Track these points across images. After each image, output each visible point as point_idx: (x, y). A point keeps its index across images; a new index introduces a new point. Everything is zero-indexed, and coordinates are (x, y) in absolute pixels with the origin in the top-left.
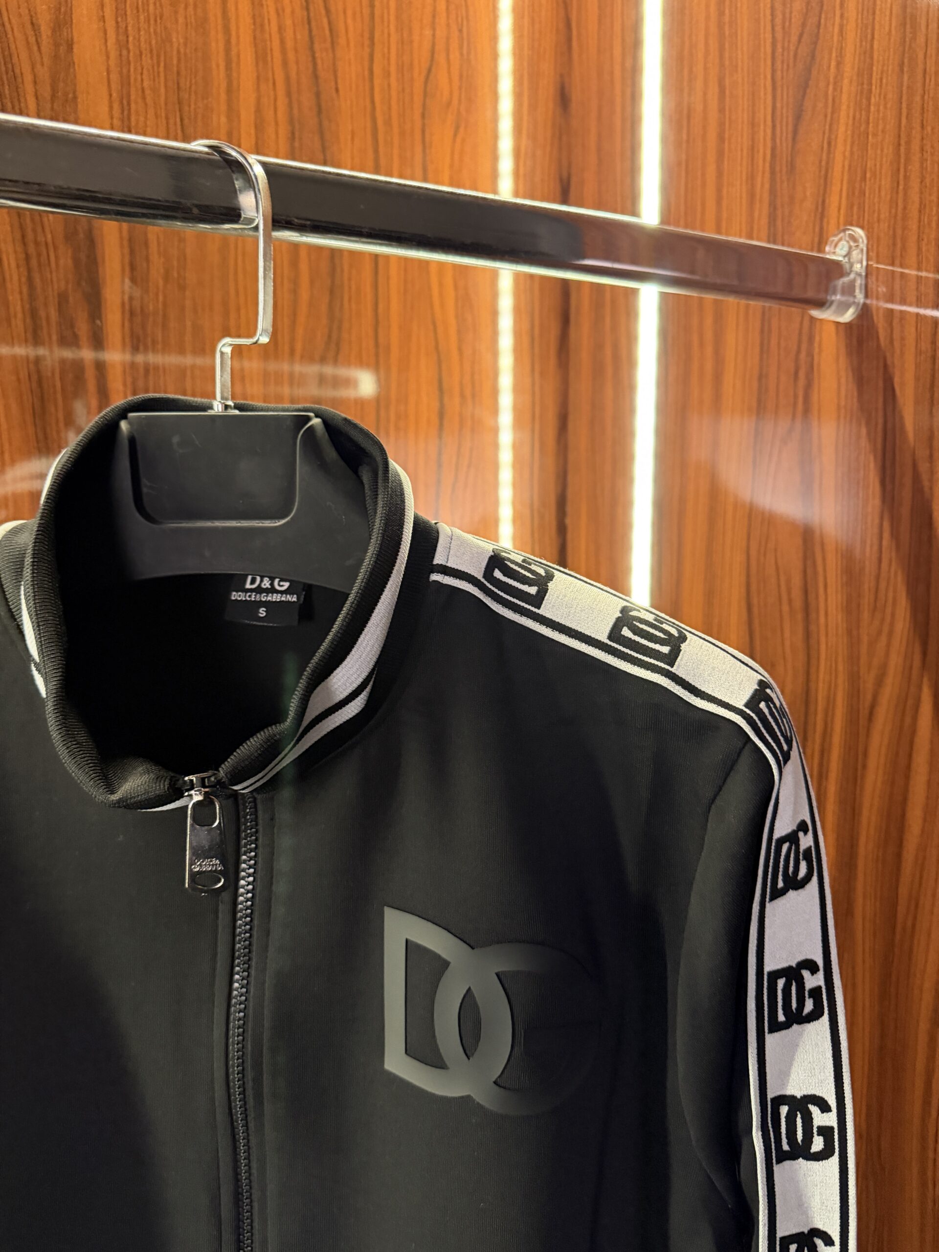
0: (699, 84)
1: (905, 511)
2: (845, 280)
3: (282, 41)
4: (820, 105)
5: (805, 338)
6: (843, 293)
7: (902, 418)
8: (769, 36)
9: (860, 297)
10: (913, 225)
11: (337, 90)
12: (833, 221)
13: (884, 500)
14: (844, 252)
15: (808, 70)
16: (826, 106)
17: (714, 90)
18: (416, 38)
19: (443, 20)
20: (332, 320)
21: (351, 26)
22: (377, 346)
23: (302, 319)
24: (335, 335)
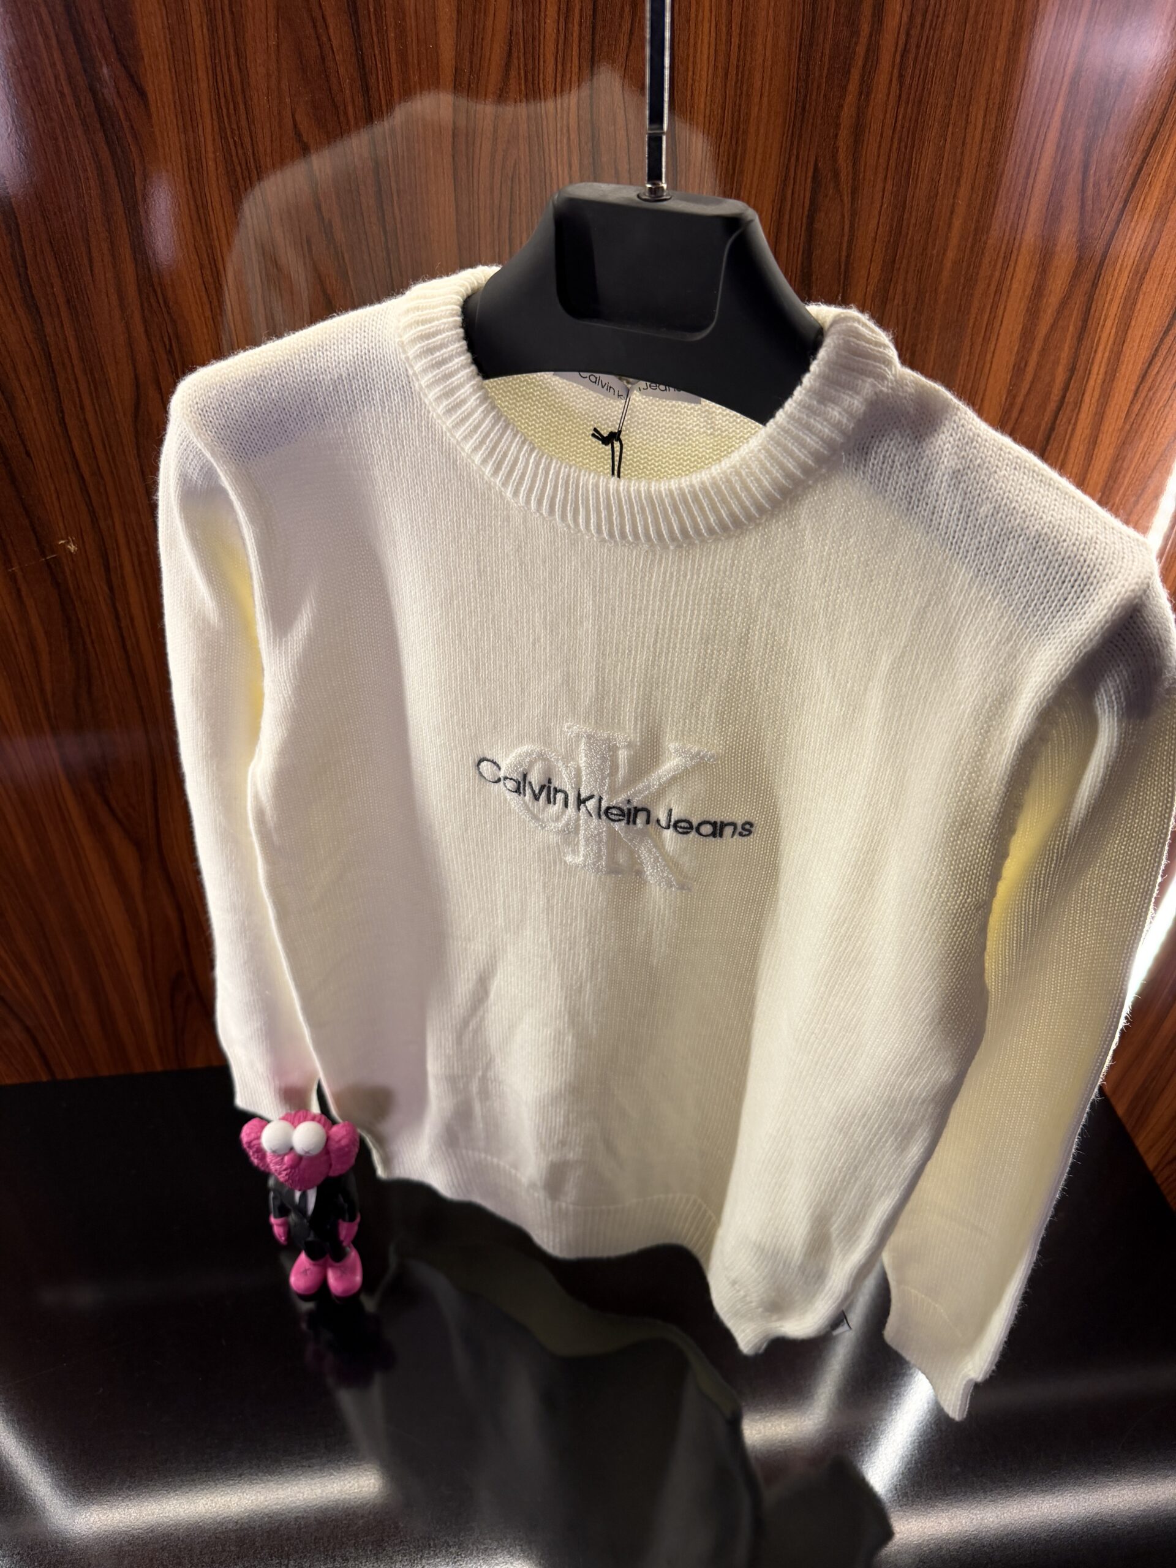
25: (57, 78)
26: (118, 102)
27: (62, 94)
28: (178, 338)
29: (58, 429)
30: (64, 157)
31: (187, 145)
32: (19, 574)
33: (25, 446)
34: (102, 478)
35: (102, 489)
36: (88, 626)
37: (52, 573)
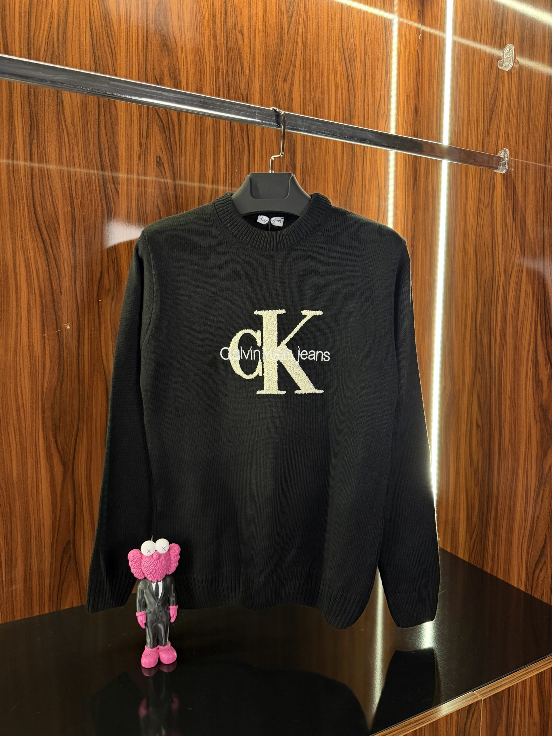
0: (462, 109)
1: (519, 221)
2: (504, 162)
4: (497, 117)
5: (492, 179)
6: (503, 166)
7: (518, 197)
8: (483, 97)
9: (507, 166)
10: (521, 147)
11: (355, 110)
12: (500, 148)
13: (513, 219)
14: (503, 154)
15: (494, 107)
16: (498, 117)
17: (466, 111)
18: (376, 94)
19: (383, 89)
20: (351, 176)
21: (359, 92)
22: (362, 185)
23: (343, 176)
24: (351, 181)
25: (96, 186)
26: (111, 194)
27: (96, 190)
28: (117, 258)
29: (73, 285)
30: (93, 206)
31: (128, 206)
32: (47, 337)
33: (61, 289)
34: (84, 302)
35: (83, 306)
36: (67, 359)
37: (58, 337)
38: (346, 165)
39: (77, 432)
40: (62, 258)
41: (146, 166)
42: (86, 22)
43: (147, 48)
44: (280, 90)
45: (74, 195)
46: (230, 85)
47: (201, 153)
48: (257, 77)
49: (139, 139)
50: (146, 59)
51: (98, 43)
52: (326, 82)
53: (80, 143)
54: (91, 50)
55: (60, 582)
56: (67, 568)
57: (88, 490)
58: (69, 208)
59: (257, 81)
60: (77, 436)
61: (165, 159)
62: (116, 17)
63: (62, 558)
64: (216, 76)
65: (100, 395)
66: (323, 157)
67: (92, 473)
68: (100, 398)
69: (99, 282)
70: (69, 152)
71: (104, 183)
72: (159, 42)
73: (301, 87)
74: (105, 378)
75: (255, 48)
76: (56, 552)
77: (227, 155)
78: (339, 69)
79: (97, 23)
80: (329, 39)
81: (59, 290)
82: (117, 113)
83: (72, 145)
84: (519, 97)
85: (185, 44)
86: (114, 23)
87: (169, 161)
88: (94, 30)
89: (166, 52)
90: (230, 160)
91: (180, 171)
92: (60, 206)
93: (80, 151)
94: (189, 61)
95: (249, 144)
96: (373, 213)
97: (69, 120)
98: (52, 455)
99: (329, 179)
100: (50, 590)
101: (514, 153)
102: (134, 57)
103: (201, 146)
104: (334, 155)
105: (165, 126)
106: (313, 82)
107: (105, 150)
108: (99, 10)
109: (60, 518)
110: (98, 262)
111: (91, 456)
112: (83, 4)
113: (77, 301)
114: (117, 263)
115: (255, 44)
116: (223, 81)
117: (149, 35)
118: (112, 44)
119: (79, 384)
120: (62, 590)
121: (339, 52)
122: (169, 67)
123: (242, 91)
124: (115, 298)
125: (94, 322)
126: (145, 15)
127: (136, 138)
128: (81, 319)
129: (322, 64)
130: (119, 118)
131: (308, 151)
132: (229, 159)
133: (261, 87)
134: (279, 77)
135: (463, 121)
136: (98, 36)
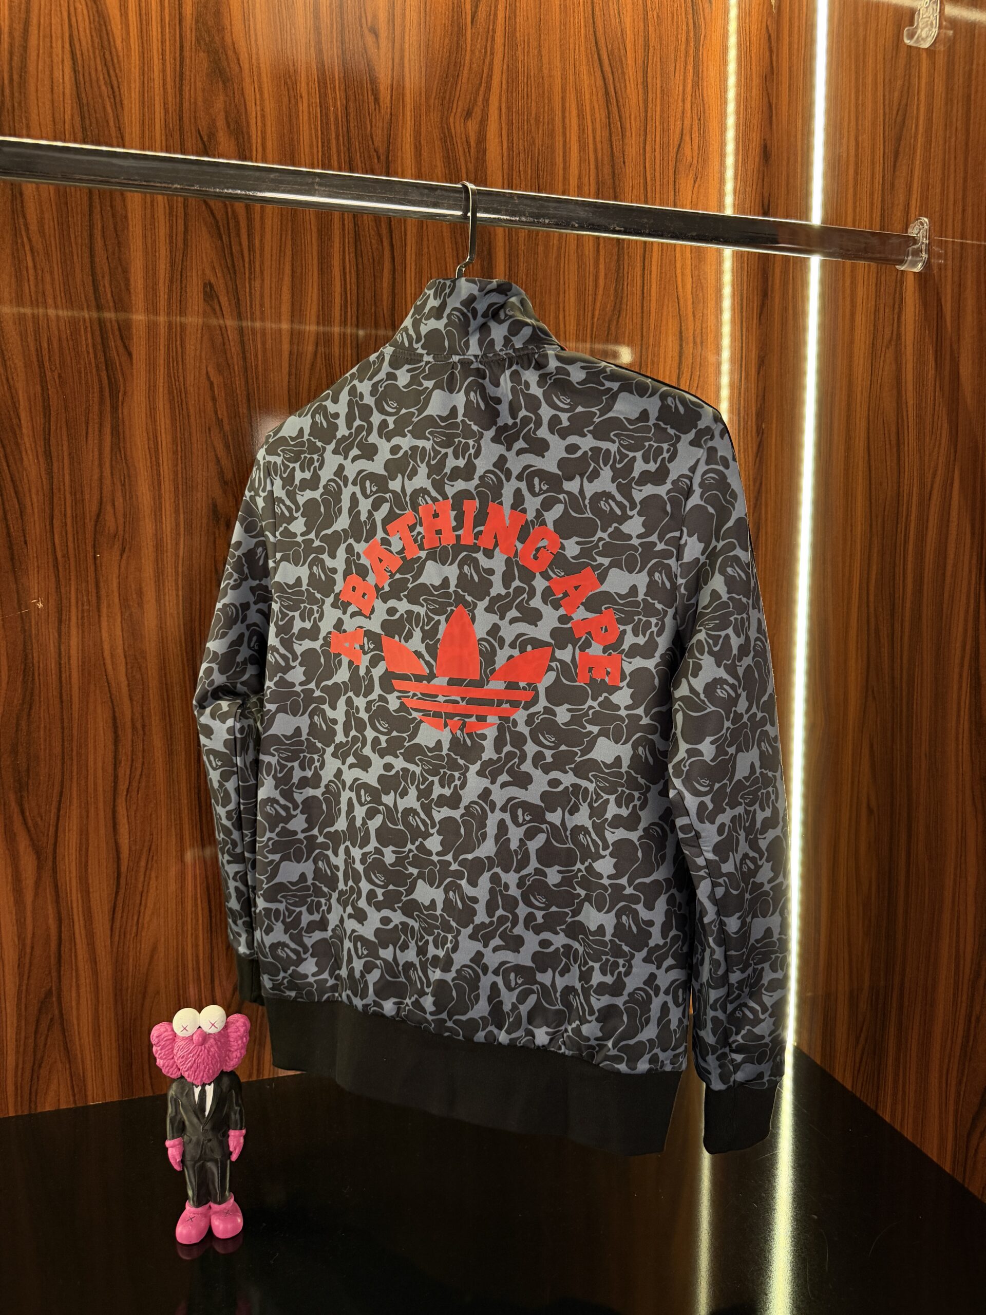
0: (845, 141)
1: (947, 373)
2: (915, 247)
3: (594, 138)
4: (907, 148)
5: (898, 284)
6: (913, 255)
7: (944, 321)
8: (882, 111)
9: (925, 256)
10: (951, 212)
11: (624, 163)
12: (913, 216)
13: (936, 370)
14: (918, 230)
15: (901, 130)
16: (909, 151)
17: (852, 143)
18: (672, 127)
19: (689, 115)
20: (616, 297)
21: (633, 125)
22: (643, 312)
23: (599, 297)
24: (618, 306)
25: (87, 345)
26: (116, 358)
27: (88, 353)
28: (129, 476)
29: (48, 527)
30: (83, 381)
31: (150, 379)
33: (25, 537)
34: (69, 559)
35: (67, 566)
36: (39, 662)
37: (23, 622)
38: (606, 275)
39: (61, 794)
40: (26, 480)
41: (183, 303)
42: (63, 42)
43: (181, 79)
44: (458, 135)
45: (47, 364)
46: (352, 134)
47: (293, 271)
48: (409, 114)
49: (168, 252)
50: (181, 100)
51: (87, 79)
52: (558, 113)
53: (56, 269)
54: (75, 93)
55: (34, 1064)
56: (46, 1039)
57: (83, 903)
58: (38, 388)
59: (409, 122)
60: (60, 802)
61: (222, 286)
62: (119, 27)
63: (38, 1021)
64: (321, 121)
65: (101, 729)
66: (553, 262)
67: (89, 870)
68: (102, 734)
69: (97, 521)
70: (36, 286)
71: (102, 338)
72: (206, 66)
73: (503, 125)
74: (111, 697)
75: (402, 58)
76: (26, 1008)
77: (347, 270)
78: (587, 83)
79: (84, 43)
80: (565, 25)
81: (22, 539)
82: (125, 206)
83: (40, 272)
84: (949, 101)
85: (259, 64)
86: (117, 39)
87: (230, 289)
88: (78, 56)
89: (220, 83)
90: (354, 280)
91: (251, 307)
92: (20, 386)
93: (57, 282)
94: (266, 96)
95: (392, 246)
96: (668, 368)
97: (34, 227)
98: (15, 834)
99: (567, 304)
100: (16, 1076)
101: (938, 228)
102: (157, 98)
103: (293, 258)
104: (578, 257)
105: (221, 224)
106: (529, 114)
107: (103, 277)
108: (86, 18)
109: (32, 948)
110: (93, 485)
111: (87, 840)
112: (56, 10)
113: (56, 559)
114: (130, 485)
115: (402, 50)
116: (337, 127)
117: (185, 53)
118: (113, 78)
119: (62, 708)
120: (38, 1078)
121: (586, 48)
122: (226, 112)
123: (376, 145)
124: (127, 550)
125: (88, 595)
126: (177, 17)
127: (163, 251)
128: (63, 591)
129: (550, 76)
130: (129, 215)
131: (521, 252)
132: (351, 278)
133: (417, 133)
134: (454, 111)
135: (848, 166)
136: (86, 67)
